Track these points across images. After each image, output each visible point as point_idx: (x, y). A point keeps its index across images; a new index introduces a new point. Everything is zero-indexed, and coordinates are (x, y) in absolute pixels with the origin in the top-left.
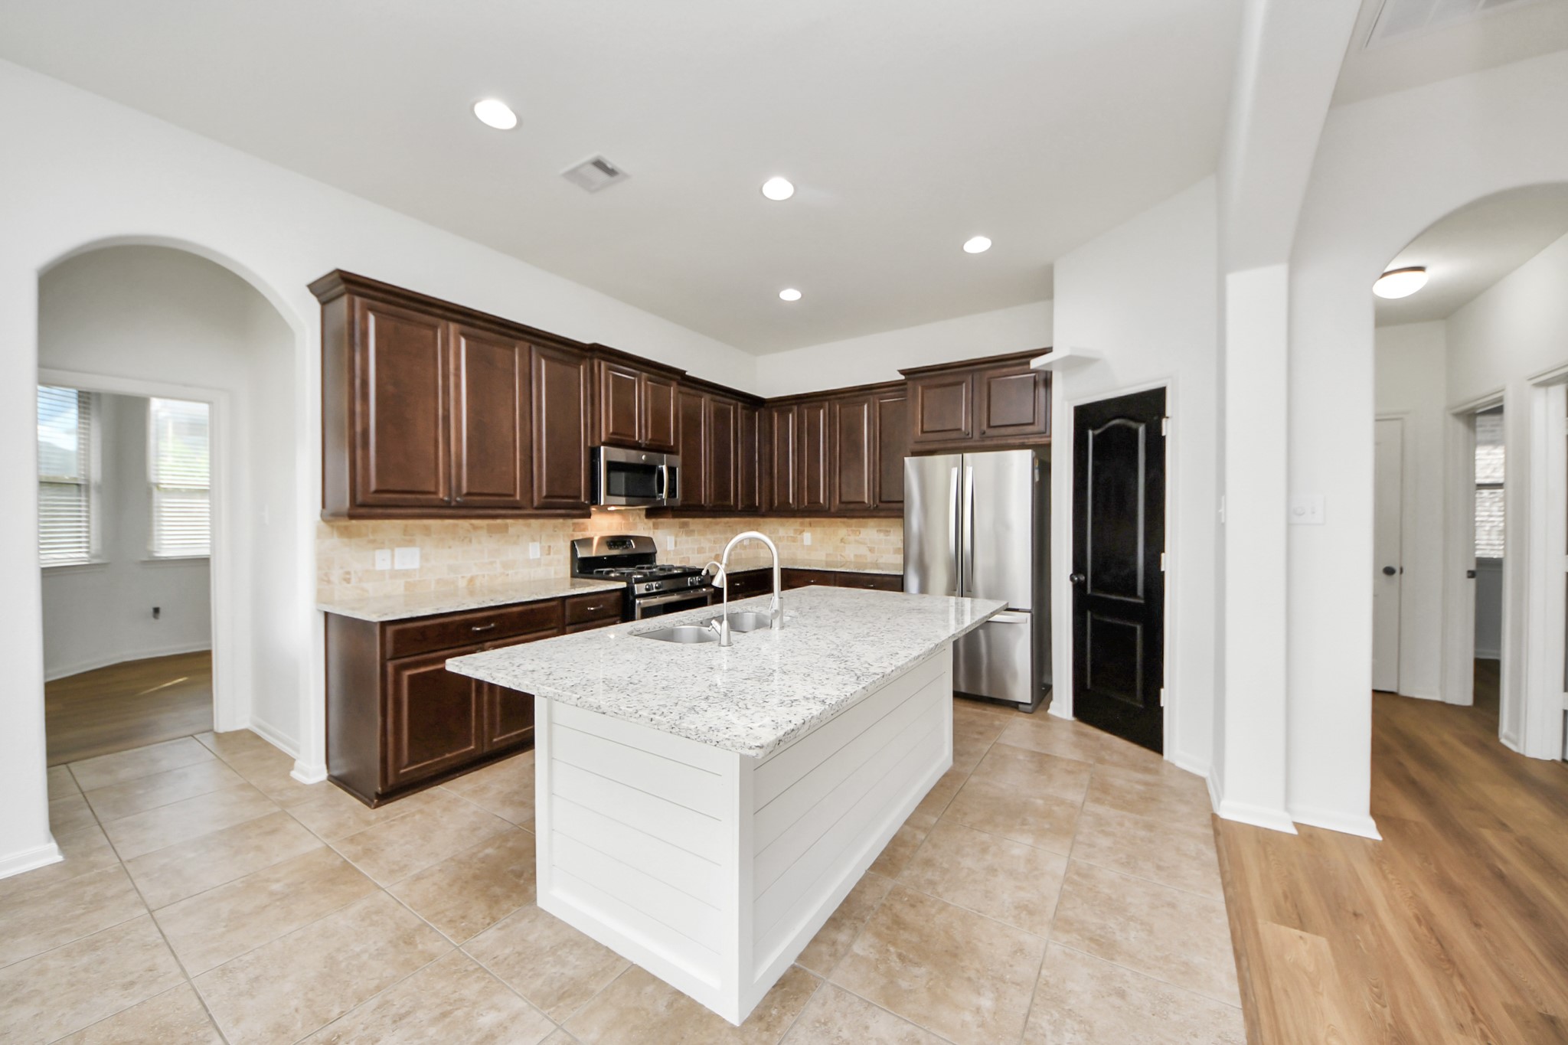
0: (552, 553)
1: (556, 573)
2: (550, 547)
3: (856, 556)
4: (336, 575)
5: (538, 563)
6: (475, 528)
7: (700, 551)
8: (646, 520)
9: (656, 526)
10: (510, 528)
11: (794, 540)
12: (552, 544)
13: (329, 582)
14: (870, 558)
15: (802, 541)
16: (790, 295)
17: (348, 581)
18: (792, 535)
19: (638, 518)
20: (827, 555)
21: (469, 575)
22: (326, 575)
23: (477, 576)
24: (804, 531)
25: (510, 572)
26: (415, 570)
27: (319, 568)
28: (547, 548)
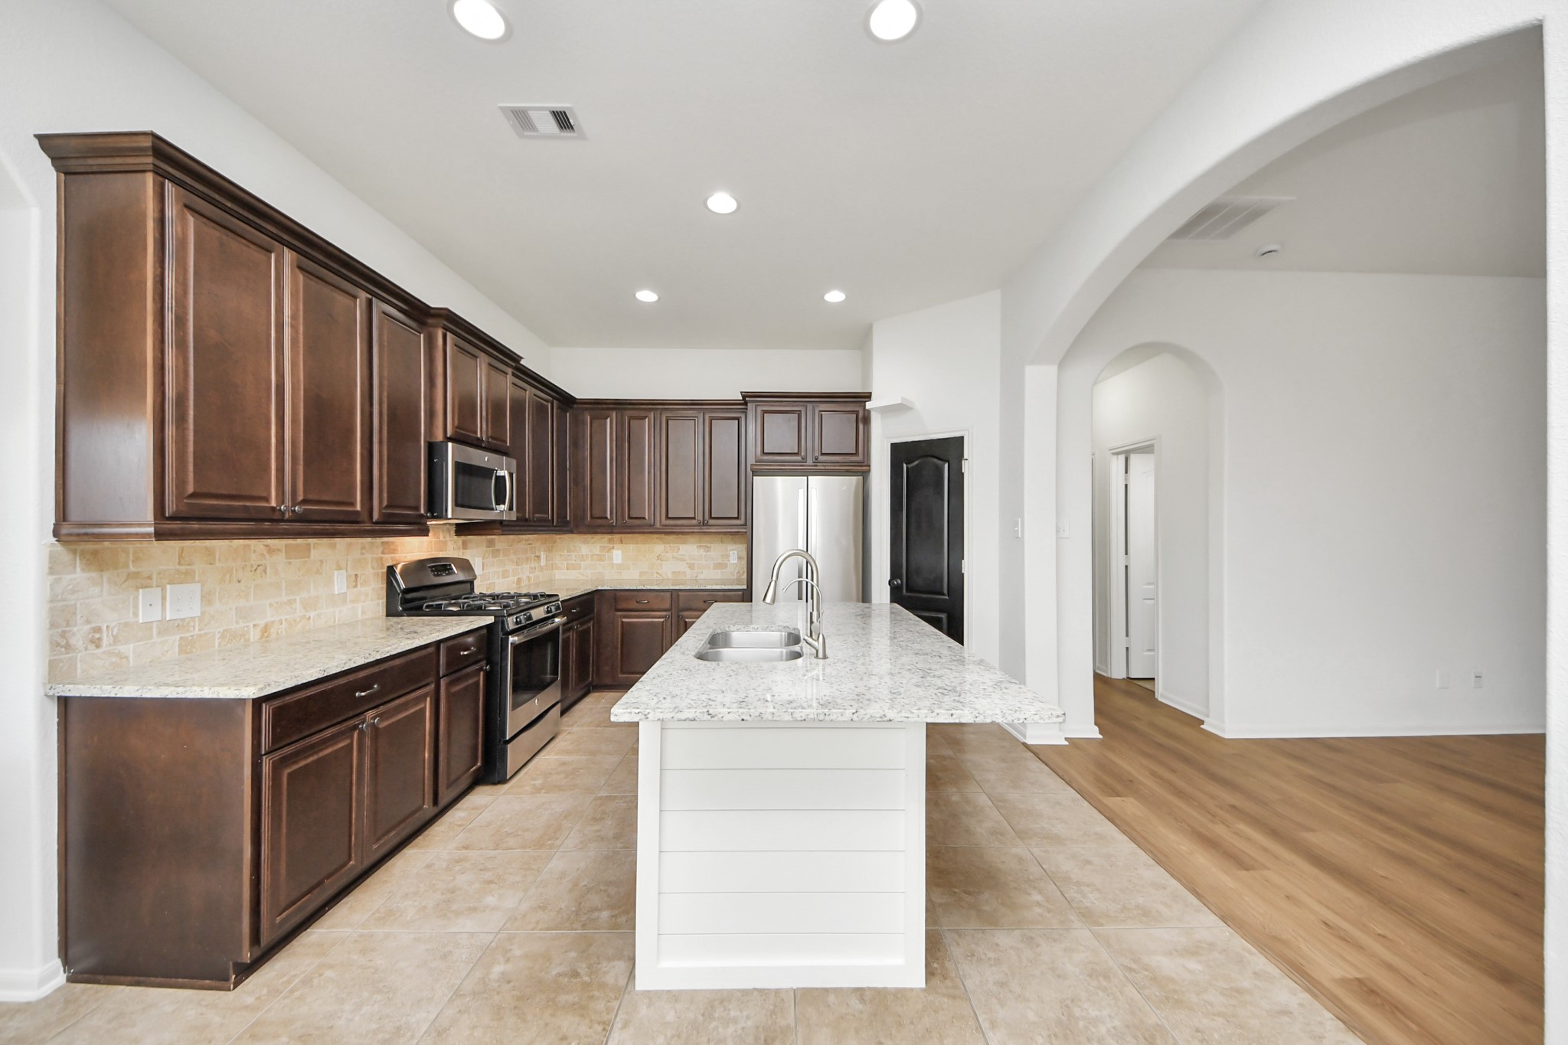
0: (359, 585)
1: (363, 612)
2: (356, 575)
3: (673, 572)
4: (79, 634)
5: (343, 597)
6: (271, 551)
7: (505, 574)
8: (456, 537)
9: (465, 546)
10: (313, 552)
11: (601, 558)
12: (359, 573)
13: (68, 647)
14: (689, 574)
15: (611, 558)
16: (647, 296)
17: (97, 643)
18: (598, 553)
19: (448, 535)
20: (641, 573)
21: (262, 623)
22: (63, 635)
23: (273, 622)
24: (613, 548)
25: (312, 614)
26: (193, 618)
27: (53, 625)
28: (353, 578)
